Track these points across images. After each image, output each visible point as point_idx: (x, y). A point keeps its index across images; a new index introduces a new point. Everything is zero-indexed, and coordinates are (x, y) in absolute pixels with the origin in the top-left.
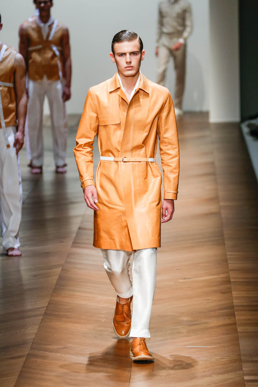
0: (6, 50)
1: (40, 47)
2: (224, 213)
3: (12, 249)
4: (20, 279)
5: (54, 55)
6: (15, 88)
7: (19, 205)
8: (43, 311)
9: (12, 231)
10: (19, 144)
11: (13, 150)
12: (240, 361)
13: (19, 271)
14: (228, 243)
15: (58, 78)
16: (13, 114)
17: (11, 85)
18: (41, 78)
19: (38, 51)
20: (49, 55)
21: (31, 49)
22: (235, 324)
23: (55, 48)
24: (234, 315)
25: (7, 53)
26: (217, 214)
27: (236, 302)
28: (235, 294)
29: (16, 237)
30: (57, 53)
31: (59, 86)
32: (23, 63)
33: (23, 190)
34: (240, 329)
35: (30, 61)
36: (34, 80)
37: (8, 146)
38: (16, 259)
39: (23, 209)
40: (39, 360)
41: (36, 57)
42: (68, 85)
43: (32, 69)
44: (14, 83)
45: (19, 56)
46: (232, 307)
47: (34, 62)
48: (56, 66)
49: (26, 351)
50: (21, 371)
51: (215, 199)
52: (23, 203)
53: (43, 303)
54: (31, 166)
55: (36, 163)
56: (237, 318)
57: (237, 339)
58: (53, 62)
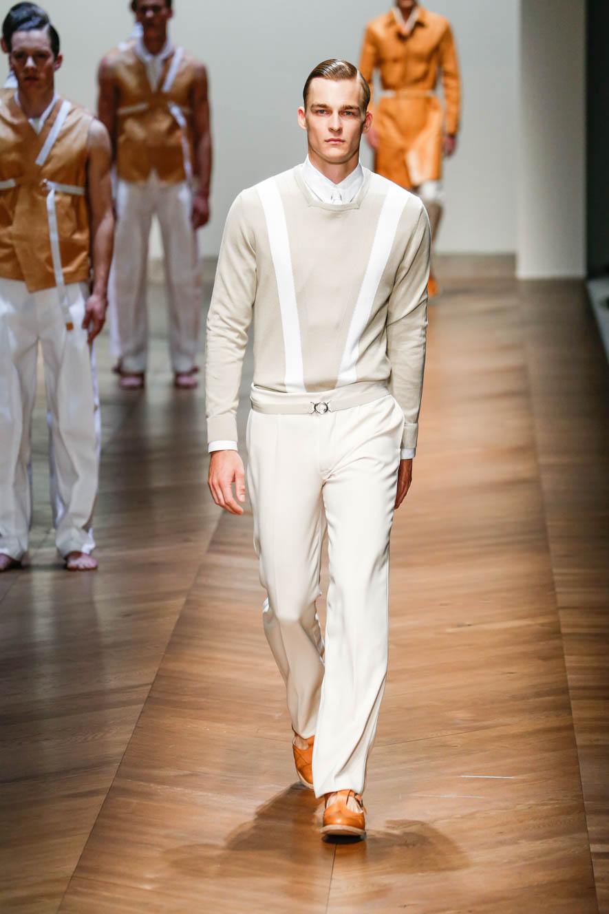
0: (70, 113)
1: (142, 107)
2: (548, 482)
3: (78, 554)
4: (93, 622)
5: (174, 126)
6: (87, 197)
7: (94, 456)
8: (144, 693)
9: (78, 515)
10: (94, 322)
11: (81, 336)
12: (582, 809)
13: (91, 603)
14: (556, 547)
15: (183, 177)
16: (84, 254)
17: (79, 191)
18: (145, 175)
19: (140, 117)
20: (163, 124)
21: (123, 111)
22: (570, 728)
23: (175, 111)
24: (567, 708)
25: (71, 120)
26: (531, 482)
27: (572, 679)
28: (570, 661)
29: (86, 528)
30: (182, 121)
31: (184, 195)
32: (107, 143)
33: (103, 425)
34: (580, 740)
35: (122, 139)
36: (130, 179)
37: (70, 327)
38: (84, 576)
39: (102, 466)
40: (134, 801)
41: (135, 129)
42: (204, 192)
43: (125, 157)
44: (87, 185)
45: (98, 127)
46: (565, 691)
47: (130, 140)
48: (178, 150)
49: (106, 780)
50: (95, 825)
51: (526, 450)
52: (102, 453)
53: (144, 676)
54: (119, 370)
55: (131, 365)
56: (576, 714)
57: (576, 761)
58: (172, 141)
